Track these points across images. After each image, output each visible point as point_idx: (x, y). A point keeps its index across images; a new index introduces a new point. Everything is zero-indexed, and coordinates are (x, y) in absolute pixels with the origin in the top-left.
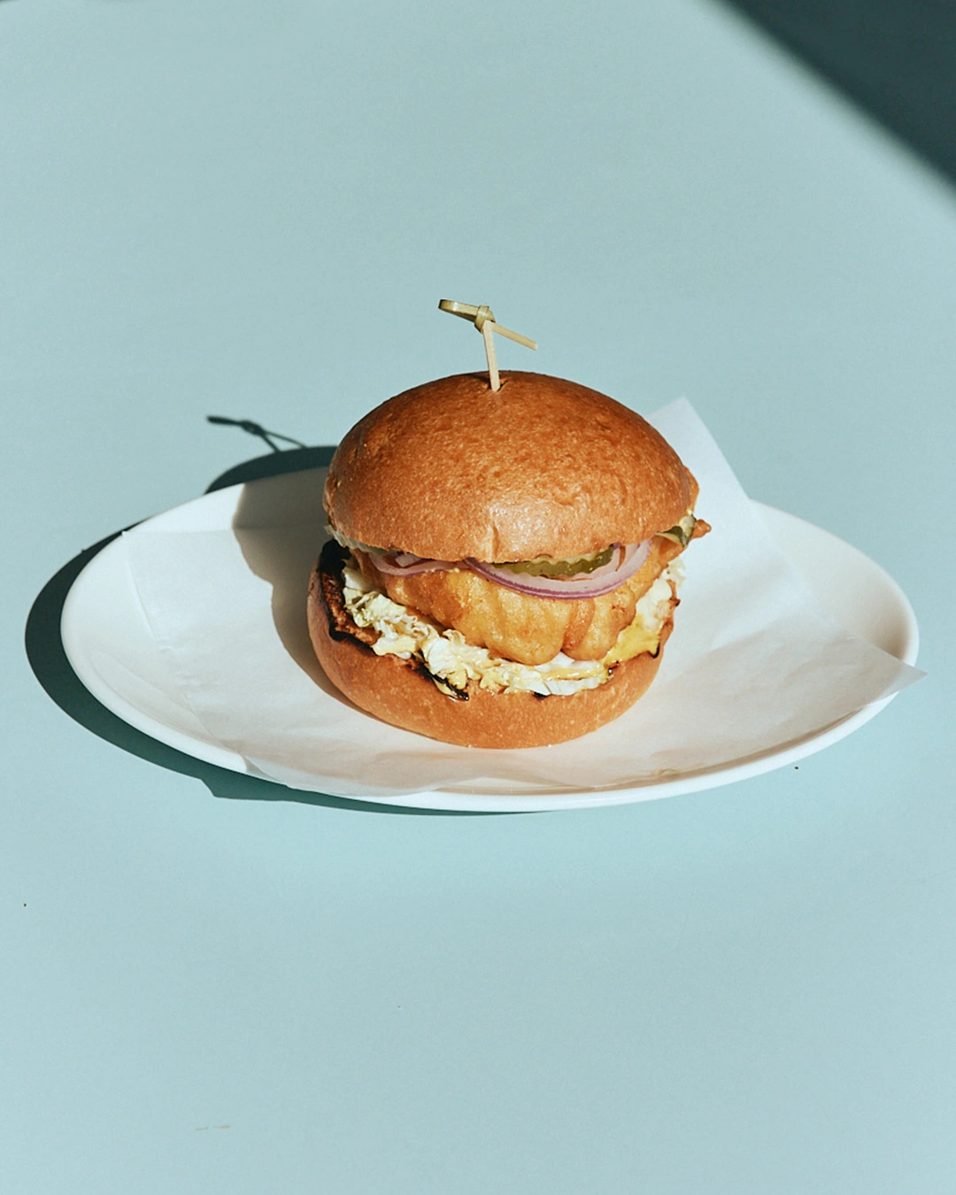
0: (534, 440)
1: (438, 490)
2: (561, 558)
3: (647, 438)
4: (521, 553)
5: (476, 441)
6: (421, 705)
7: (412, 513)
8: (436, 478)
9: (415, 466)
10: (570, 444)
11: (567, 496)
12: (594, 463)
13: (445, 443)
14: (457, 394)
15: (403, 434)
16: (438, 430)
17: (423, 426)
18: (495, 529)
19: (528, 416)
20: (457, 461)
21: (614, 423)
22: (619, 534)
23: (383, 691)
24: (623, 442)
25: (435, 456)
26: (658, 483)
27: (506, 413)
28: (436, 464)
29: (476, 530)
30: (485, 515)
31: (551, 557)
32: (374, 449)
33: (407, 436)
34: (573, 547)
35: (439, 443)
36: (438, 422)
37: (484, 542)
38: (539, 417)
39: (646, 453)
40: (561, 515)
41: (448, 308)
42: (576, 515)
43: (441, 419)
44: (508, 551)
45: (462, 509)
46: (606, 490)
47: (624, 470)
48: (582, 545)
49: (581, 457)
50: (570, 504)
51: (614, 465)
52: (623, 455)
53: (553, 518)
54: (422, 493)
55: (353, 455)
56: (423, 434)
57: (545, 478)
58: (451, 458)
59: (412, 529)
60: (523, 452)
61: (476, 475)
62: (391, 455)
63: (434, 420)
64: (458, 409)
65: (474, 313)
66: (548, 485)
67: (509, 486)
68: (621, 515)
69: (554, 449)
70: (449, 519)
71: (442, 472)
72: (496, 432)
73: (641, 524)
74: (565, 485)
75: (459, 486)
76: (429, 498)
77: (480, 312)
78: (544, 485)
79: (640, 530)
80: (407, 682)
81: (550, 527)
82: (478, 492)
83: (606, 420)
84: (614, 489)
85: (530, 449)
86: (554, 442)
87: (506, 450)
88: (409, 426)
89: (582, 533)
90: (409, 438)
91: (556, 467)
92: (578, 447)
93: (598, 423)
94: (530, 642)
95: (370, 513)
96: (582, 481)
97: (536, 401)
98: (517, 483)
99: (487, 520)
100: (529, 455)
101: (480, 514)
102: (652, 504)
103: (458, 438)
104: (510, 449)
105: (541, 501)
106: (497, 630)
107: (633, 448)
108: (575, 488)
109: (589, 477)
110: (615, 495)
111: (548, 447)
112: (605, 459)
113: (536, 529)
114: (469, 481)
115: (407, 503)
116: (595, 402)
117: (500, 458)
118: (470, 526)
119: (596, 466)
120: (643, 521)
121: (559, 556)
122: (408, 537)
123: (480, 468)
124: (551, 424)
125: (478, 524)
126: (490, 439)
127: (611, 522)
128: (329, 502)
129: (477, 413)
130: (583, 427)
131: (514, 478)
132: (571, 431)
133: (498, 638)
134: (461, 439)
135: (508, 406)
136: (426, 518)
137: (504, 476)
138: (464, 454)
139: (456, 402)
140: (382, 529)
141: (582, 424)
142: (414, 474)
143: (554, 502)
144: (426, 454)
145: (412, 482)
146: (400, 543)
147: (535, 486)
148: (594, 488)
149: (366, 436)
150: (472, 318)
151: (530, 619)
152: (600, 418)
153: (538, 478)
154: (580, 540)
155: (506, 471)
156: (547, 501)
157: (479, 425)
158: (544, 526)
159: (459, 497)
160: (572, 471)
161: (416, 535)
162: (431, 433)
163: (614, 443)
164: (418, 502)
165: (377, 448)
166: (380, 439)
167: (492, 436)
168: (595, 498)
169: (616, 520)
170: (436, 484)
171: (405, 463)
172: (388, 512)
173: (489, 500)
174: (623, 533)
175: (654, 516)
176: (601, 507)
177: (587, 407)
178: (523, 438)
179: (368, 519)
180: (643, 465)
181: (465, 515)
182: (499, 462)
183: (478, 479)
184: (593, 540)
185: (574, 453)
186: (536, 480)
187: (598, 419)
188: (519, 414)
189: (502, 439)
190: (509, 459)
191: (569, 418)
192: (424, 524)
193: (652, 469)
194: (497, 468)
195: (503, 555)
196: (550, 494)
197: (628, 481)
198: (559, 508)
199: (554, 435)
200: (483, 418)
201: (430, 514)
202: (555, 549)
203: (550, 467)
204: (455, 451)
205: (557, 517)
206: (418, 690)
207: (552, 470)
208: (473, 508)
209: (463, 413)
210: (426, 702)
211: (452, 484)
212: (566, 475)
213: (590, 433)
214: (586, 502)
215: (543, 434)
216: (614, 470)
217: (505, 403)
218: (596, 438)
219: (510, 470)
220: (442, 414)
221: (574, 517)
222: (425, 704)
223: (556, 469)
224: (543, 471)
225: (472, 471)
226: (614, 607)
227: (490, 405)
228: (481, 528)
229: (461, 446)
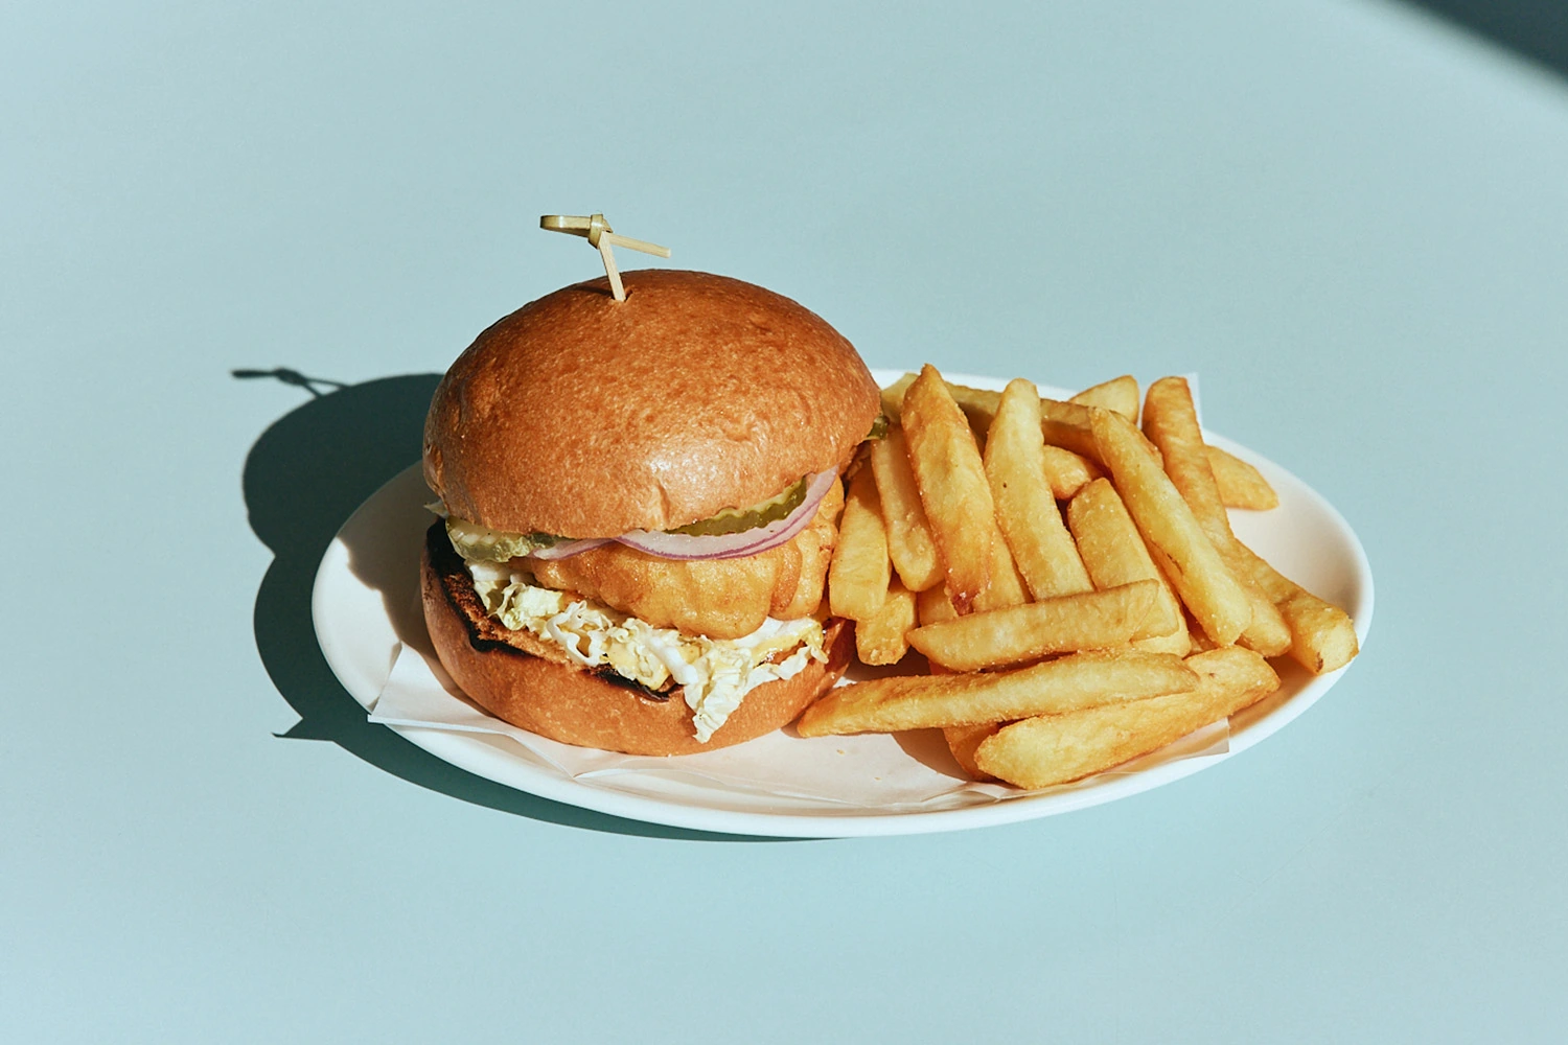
0: (686, 365)
1: (580, 452)
2: (748, 508)
3: (814, 331)
4: (699, 512)
5: (614, 379)
6: (607, 716)
7: (552, 486)
8: (574, 437)
9: (543, 425)
10: (729, 362)
11: (741, 429)
12: (764, 380)
13: (576, 389)
14: (574, 320)
15: (519, 384)
16: (562, 373)
17: (541, 371)
18: (662, 489)
19: (669, 333)
20: (596, 410)
21: (772, 320)
22: (811, 462)
23: (555, 707)
24: (790, 344)
25: (566, 408)
26: (842, 386)
27: (641, 335)
28: (569, 418)
29: (638, 494)
30: (645, 473)
31: (735, 508)
32: (483, 409)
33: (523, 387)
34: (761, 490)
35: (568, 390)
36: (559, 362)
37: (651, 508)
38: (682, 332)
39: (819, 351)
40: (738, 455)
41: (549, 225)
42: (757, 449)
43: (562, 357)
44: (682, 512)
45: (615, 471)
46: (786, 411)
47: (800, 380)
48: (770, 486)
49: (747, 374)
50: (746, 438)
51: (787, 377)
52: (794, 362)
53: (729, 460)
54: (560, 459)
55: (457, 419)
56: (545, 381)
57: (710, 411)
58: (588, 407)
59: (556, 505)
60: (675, 384)
61: (624, 425)
62: (508, 415)
63: (554, 360)
64: (581, 340)
65: (584, 225)
66: (716, 420)
67: (668, 431)
68: (809, 438)
69: (712, 372)
70: (600, 486)
71: (580, 427)
72: (636, 364)
73: (833, 443)
74: (736, 415)
75: (605, 442)
76: (570, 464)
77: (594, 224)
78: (711, 422)
79: (834, 450)
80: (586, 692)
81: (728, 473)
82: (632, 446)
83: (764, 320)
84: (794, 407)
85: (683, 378)
86: (710, 362)
87: (654, 385)
88: (522, 373)
89: (768, 472)
90: (527, 389)
91: (720, 395)
92: (740, 363)
93: (757, 327)
94: (732, 613)
95: (496, 493)
96: (755, 406)
97: (675, 312)
98: (677, 425)
99: (649, 479)
100: (684, 386)
101: (639, 473)
102: (842, 414)
103: (591, 378)
104: (658, 383)
105: (710, 443)
106: (688, 606)
107: (804, 349)
108: (748, 417)
109: (761, 399)
110: (797, 415)
111: (705, 372)
112: (776, 371)
113: (711, 478)
114: (617, 433)
115: (543, 475)
116: (743, 297)
117: (649, 397)
118: (629, 490)
119: (767, 383)
120: (836, 439)
121: (745, 506)
122: (552, 517)
123: (627, 414)
124: (700, 339)
125: (639, 486)
126: (631, 374)
127: (799, 450)
128: (438, 482)
129: (605, 341)
130: (738, 335)
131: (672, 419)
132: (726, 344)
133: (691, 615)
134: (594, 381)
135: (641, 326)
136: (570, 489)
137: (659, 419)
138: (604, 400)
139: (575, 331)
140: (517, 510)
141: (737, 331)
142: (544, 435)
143: (727, 440)
144: (554, 407)
145: (544, 447)
146: (543, 525)
147: (701, 425)
148: (770, 411)
149: (469, 392)
150: (584, 233)
151: (729, 586)
152: (755, 318)
153: (702, 414)
154: (767, 480)
155: (660, 412)
156: (719, 441)
157: (612, 358)
158: (721, 473)
159: (608, 456)
160: (740, 395)
161: (562, 512)
162: (553, 378)
163: (781, 349)
164: (557, 471)
165: (488, 408)
166: (490, 395)
167: (633, 370)
168: (775, 424)
169: (804, 445)
170: (574, 444)
171: (530, 422)
172: (521, 488)
173: (648, 453)
174: (816, 459)
175: (846, 429)
176: (783, 434)
177: (736, 308)
178: (673, 364)
179: (495, 500)
180: (820, 369)
181: (621, 477)
182: (649, 403)
183: (627, 429)
184: (783, 476)
185: (738, 371)
186: (699, 417)
187: (753, 320)
188: (658, 333)
189: (645, 371)
190: (660, 396)
191: (720, 327)
192: (570, 497)
193: (831, 370)
194: (648, 411)
195: (677, 519)
196: (720, 431)
197: (808, 393)
198: (734, 446)
199: (707, 353)
200: (614, 347)
201: (576, 482)
202: (739, 498)
203: (713, 397)
204: (590, 397)
205: (734, 458)
206: (601, 699)
207: (716, 400)
208: (629, 467)
209: (587, 344)
210: (614, 713)
211: (597, 440)
212: (733, 403)
213: (749, 341)
214: (765, 431)
215: (694, 355)
216: (789, 383)
217: (637, 323)
218: (758, 347)
219: (665, 410)
220: (562, 350)
221: (755, 453)
222: (612, 715)
223: (720, 397)
224: (706, 403)
225: (618, 420)
226: (821, 549)
227: (618, 328)
228: (644, 490)
229: (597, 389)
